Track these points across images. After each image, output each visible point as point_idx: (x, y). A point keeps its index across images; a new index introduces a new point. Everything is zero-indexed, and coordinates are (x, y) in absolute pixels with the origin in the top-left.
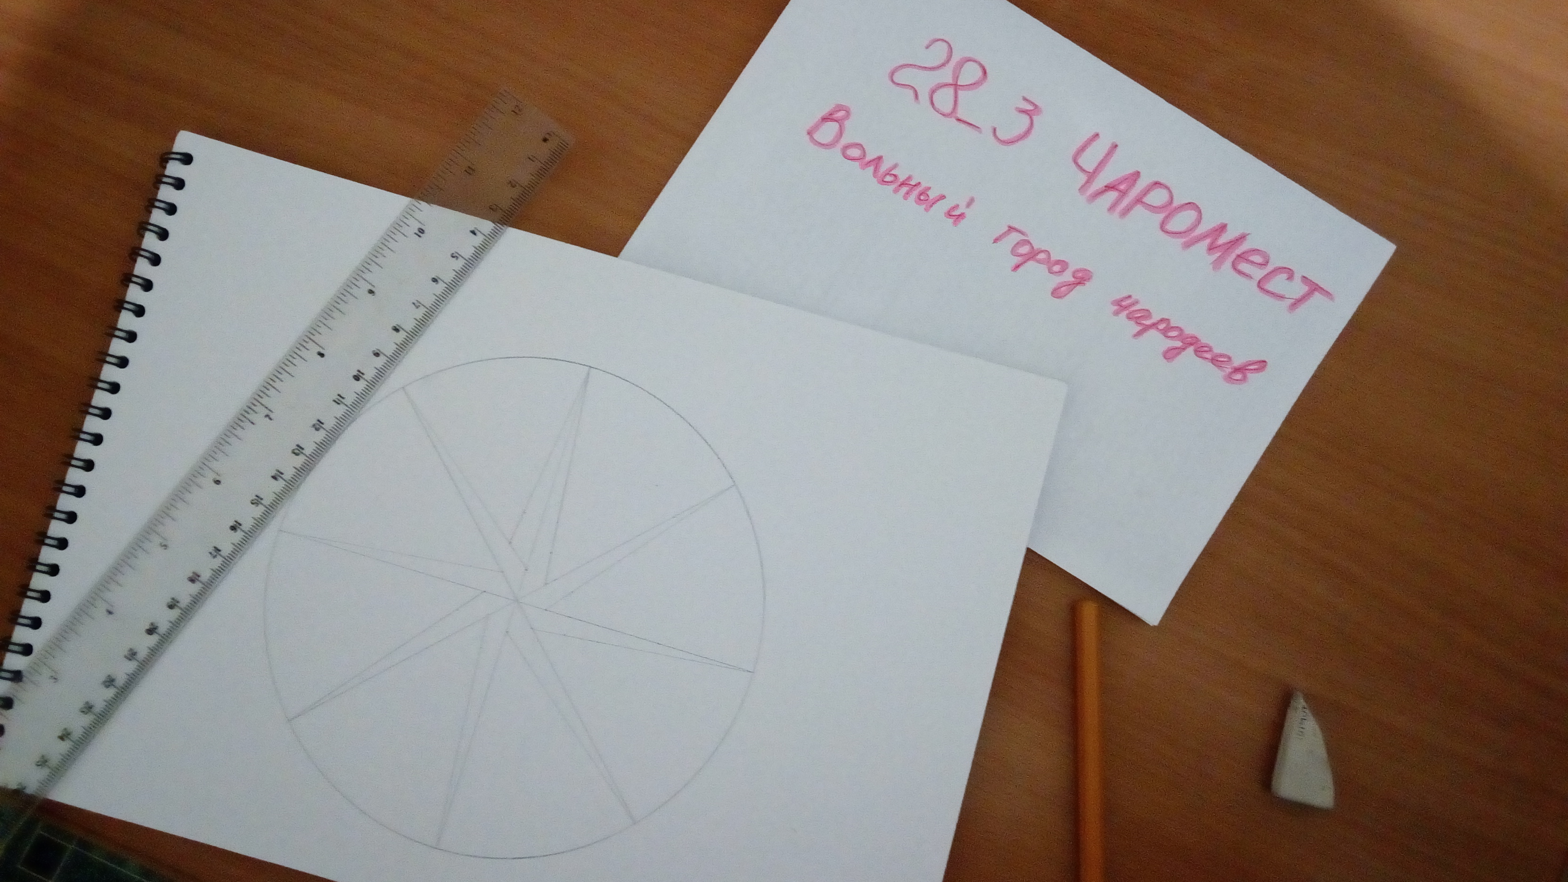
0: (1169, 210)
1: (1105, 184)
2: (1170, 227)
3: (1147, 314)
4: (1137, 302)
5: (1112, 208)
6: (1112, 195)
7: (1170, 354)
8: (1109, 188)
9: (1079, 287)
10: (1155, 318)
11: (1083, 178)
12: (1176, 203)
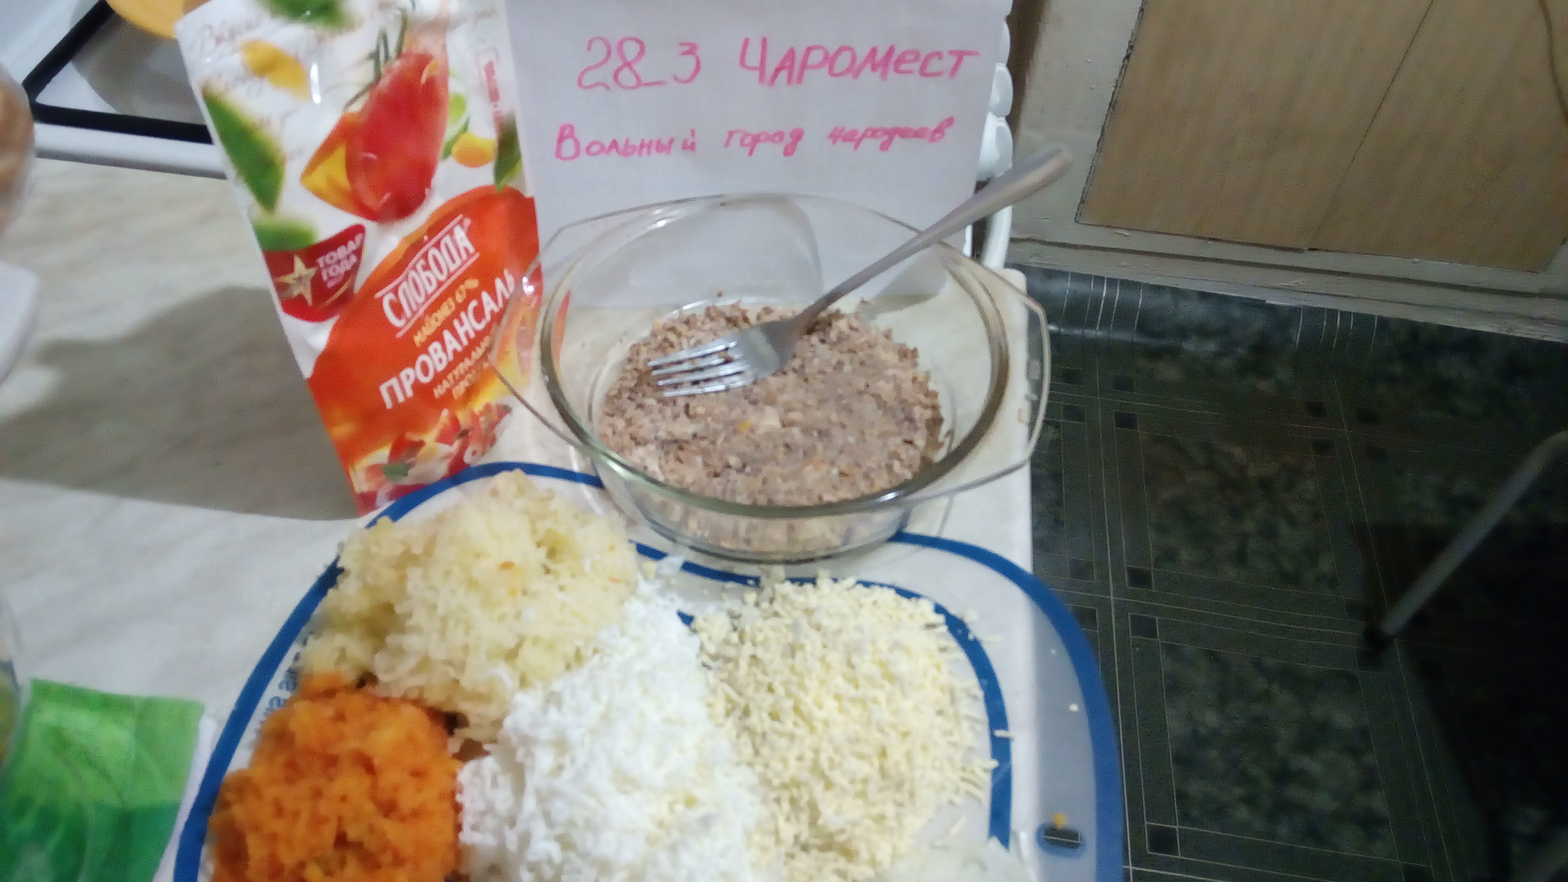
0: (830, 60)
1: (774, 69)
2: (837, 70)
3: (854, 132)
4: (843, 129)
5: (789, 80)
6: (784, 74)
7: (885, 147)
8: (778, 70)
9: (800, 143)
10: (861, 131)
11: (756, 74)
12: (831, 53)
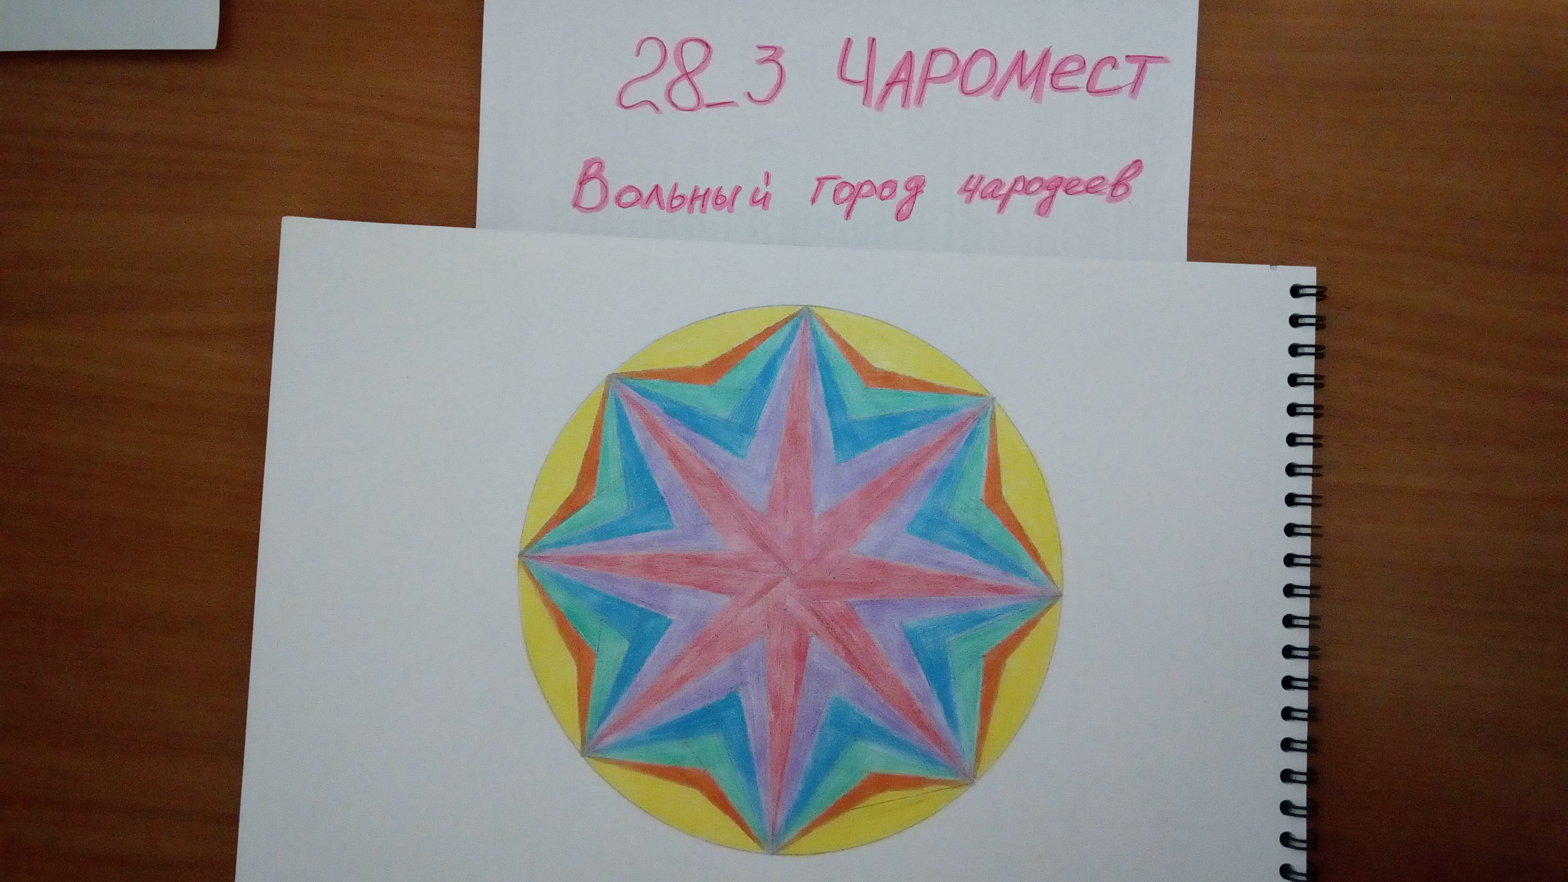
0: (960, 70)
1: (884, 83)
2: (971, 86)
3: (999, 183)
4: (982, 178)
5: (905, 102)
6: (898, 91)
7: (1043, 209)
8: (890, 85)
9: (919, 197)
10: (1009, 182)
11: (860, 90)
12: (963, 58)
